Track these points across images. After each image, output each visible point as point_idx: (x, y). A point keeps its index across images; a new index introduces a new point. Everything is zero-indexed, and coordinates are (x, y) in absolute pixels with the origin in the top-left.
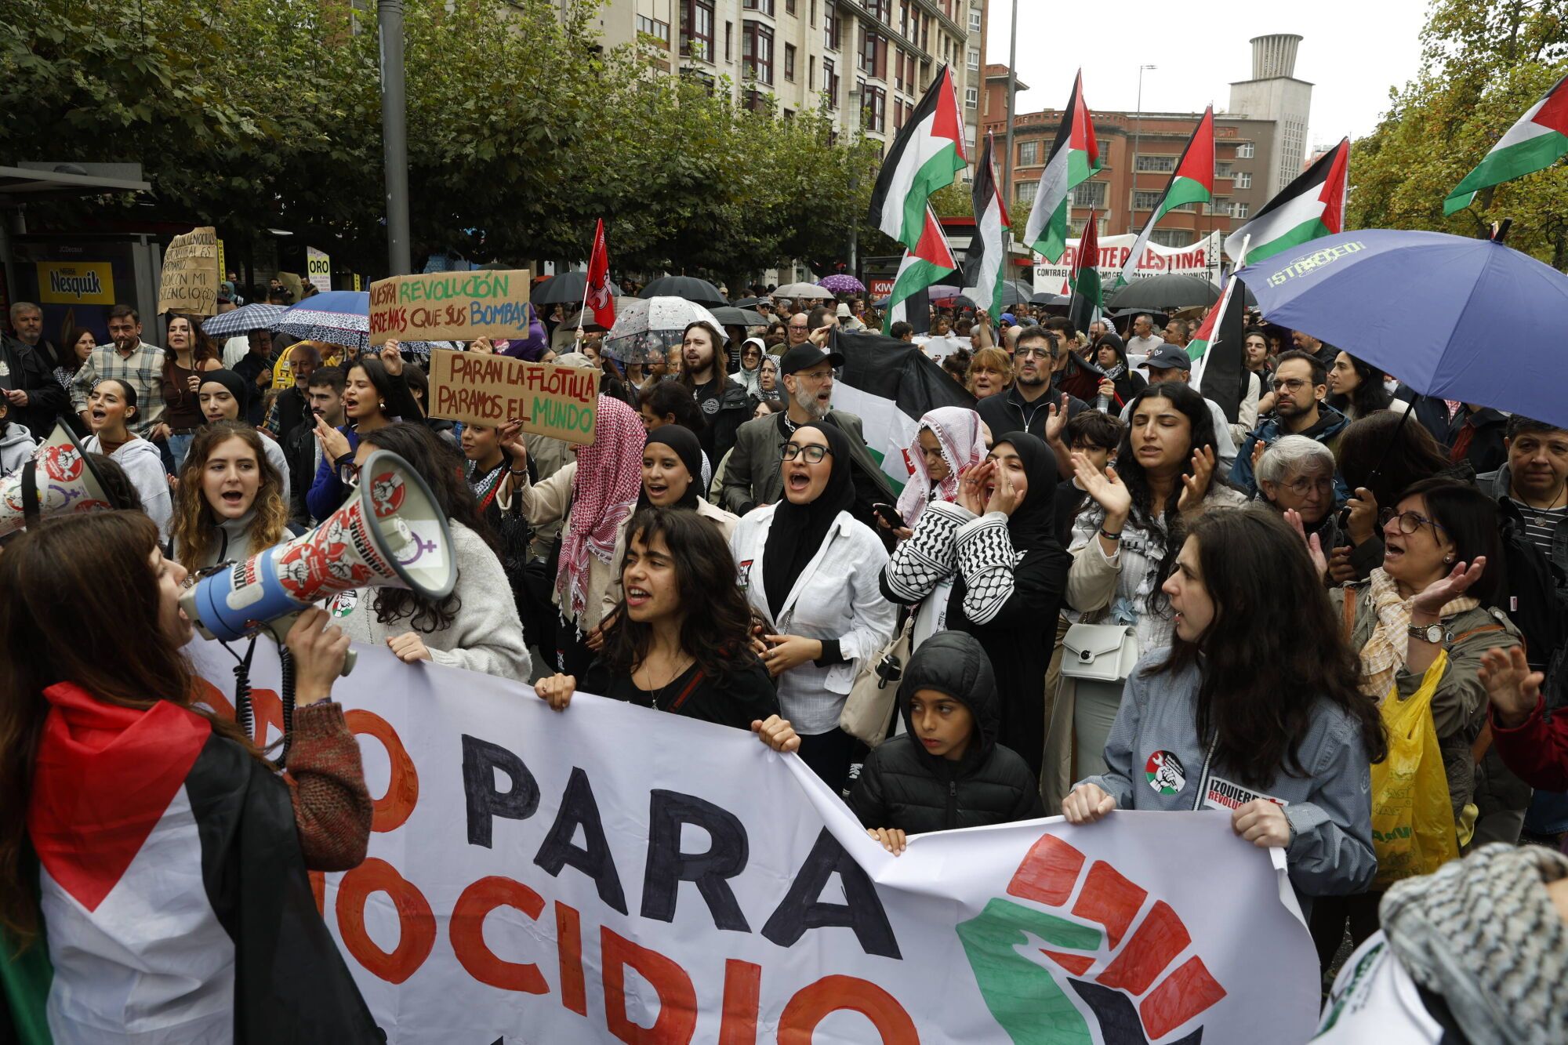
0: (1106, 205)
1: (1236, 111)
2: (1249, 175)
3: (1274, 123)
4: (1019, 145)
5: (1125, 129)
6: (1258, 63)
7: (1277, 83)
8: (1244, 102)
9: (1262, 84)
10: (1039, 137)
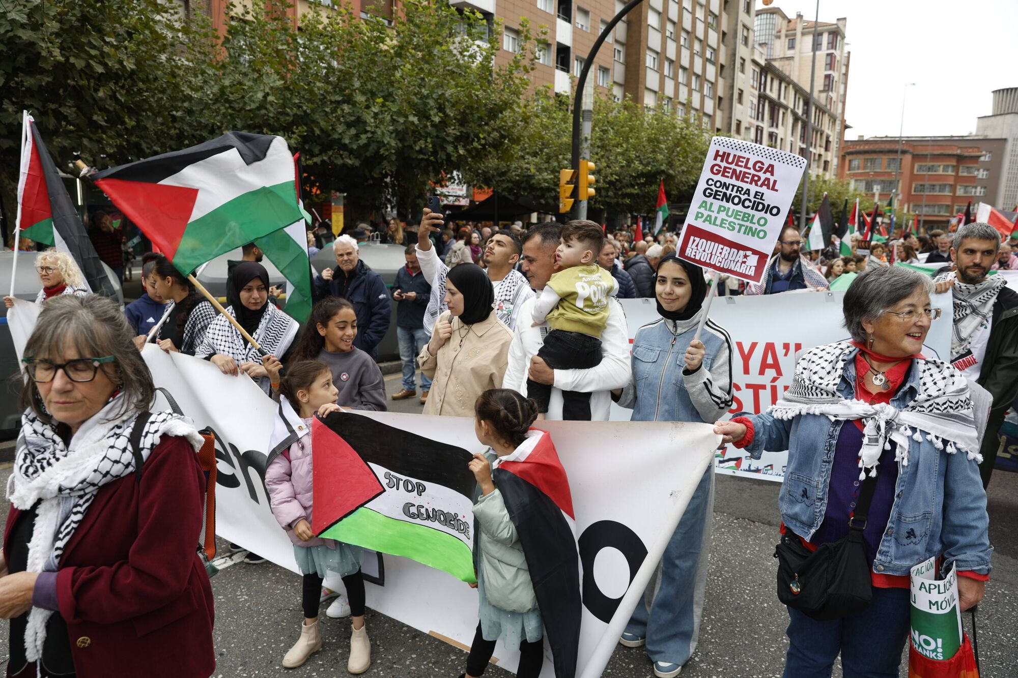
0: (899, 191)
1: (980, 133)
2: (988, 170)
3: (1005, 140)
4: (850, 161)
5: (911, 151)
6: (997, 104)
7: (1008, 117)
8: (986, 128)
9: (999, 118)
10: (862, 157)
